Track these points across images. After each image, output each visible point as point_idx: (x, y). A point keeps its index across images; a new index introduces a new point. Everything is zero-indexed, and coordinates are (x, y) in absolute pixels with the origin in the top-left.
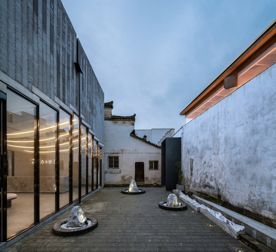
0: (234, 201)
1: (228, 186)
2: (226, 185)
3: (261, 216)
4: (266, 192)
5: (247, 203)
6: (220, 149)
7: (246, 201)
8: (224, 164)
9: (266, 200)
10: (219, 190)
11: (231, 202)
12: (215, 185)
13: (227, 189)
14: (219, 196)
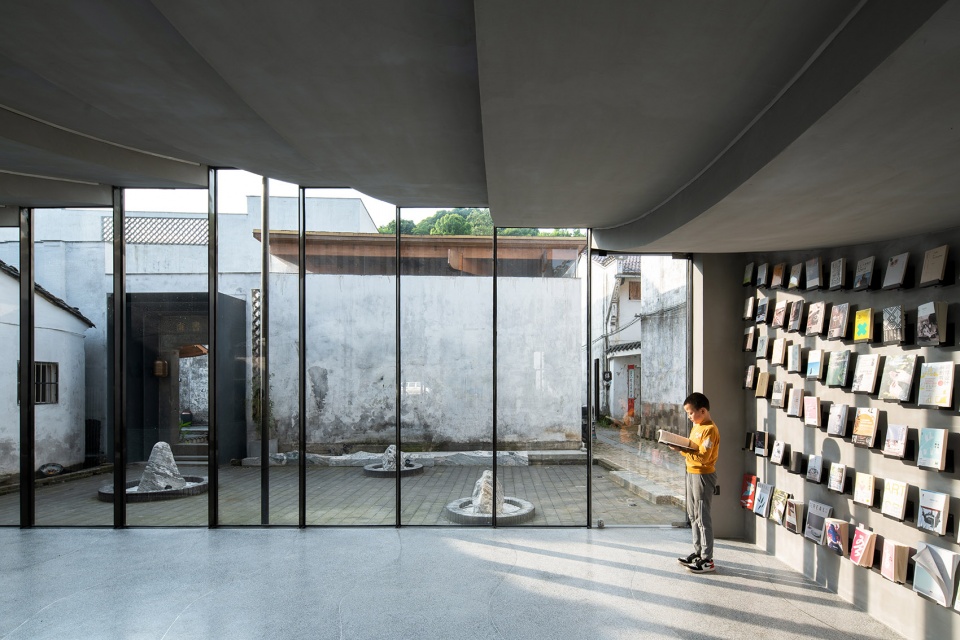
0: (460, 436)
1: (448, 415)
2: (443, 415)
3: (504, 442)
4: (509, 414)
5: (485, 433)
6: (428, 356)
7: (482, 431)
8: (440, 382)
9: (510, 423)
10: (426, 426)
11: (455, 440)
12: (416, 420)
13: (447, 421)
14: (428, 437)
